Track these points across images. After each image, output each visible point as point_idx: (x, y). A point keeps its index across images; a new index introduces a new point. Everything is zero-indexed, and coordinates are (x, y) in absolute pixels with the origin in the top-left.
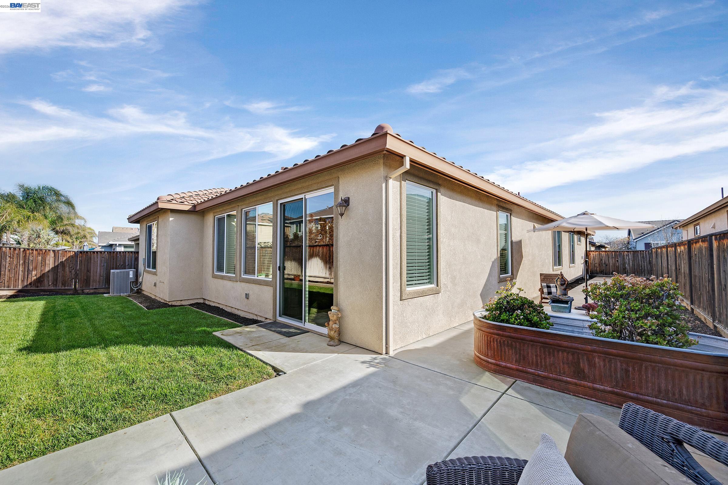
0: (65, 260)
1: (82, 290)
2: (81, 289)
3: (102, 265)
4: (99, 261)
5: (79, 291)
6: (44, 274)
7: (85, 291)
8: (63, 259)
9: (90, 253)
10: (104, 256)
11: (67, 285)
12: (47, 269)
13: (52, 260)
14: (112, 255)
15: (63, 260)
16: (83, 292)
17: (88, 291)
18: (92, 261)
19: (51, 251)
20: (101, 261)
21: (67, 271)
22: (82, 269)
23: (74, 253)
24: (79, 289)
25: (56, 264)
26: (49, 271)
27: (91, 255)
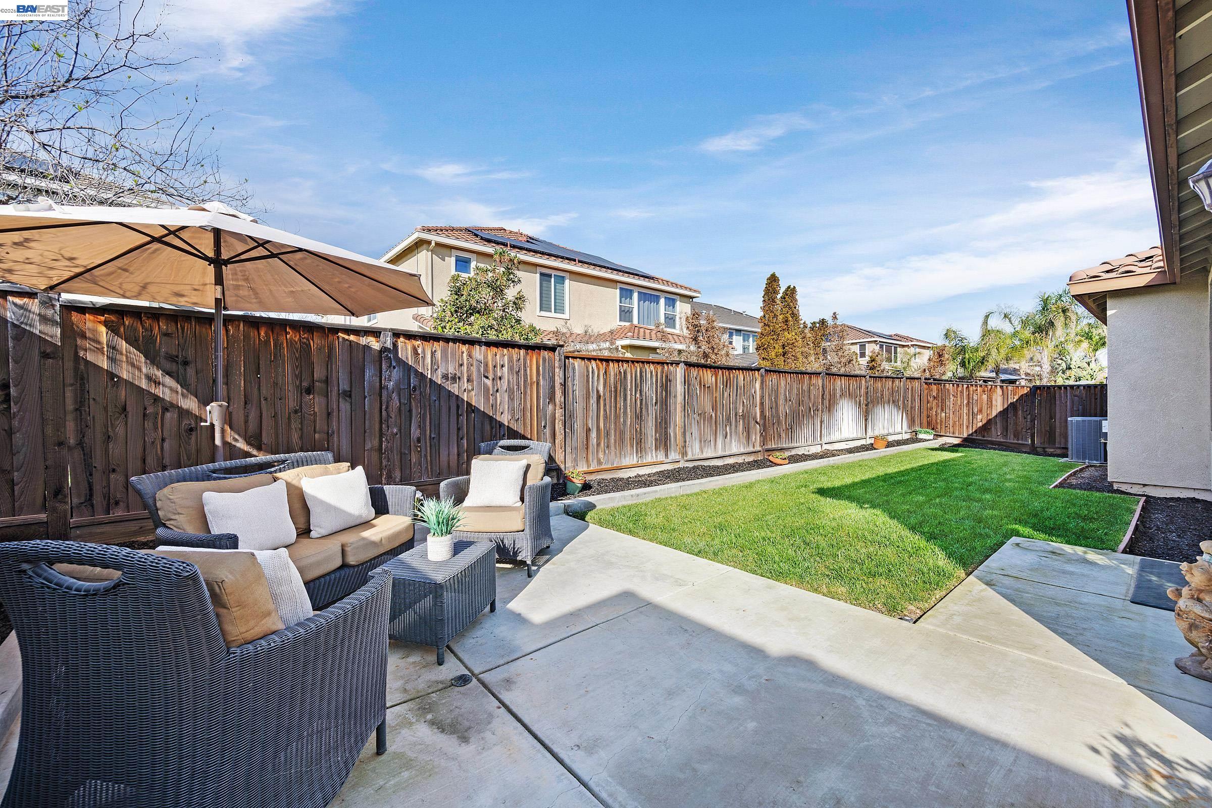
0: (1017, 400)
1: (1044, 448)
2: (1042, 446)
3: (1075, 409)
4: (1068, 402)
5: (1038, 449)
6: (990, 420)
7: (1047, 450)
8: (1014, 398)
9: (1054, 388)
10: (1077, 393)
11: (1020, 437)
12: (994, 414)
13: (1000, 399)
14: (1092, 391)
15: (1015, 400)
16: (1045, 452)
17: (1052, 450)
18: (1058, 402)
19: (998, 387)
20: (1073, 402)
21: (1020, 417)
22: (1042, 415)
23: (1029, 389)
24: (1039, 445)
25: (1006, 406)
26: (996, 416)
27: (1055, 391)
